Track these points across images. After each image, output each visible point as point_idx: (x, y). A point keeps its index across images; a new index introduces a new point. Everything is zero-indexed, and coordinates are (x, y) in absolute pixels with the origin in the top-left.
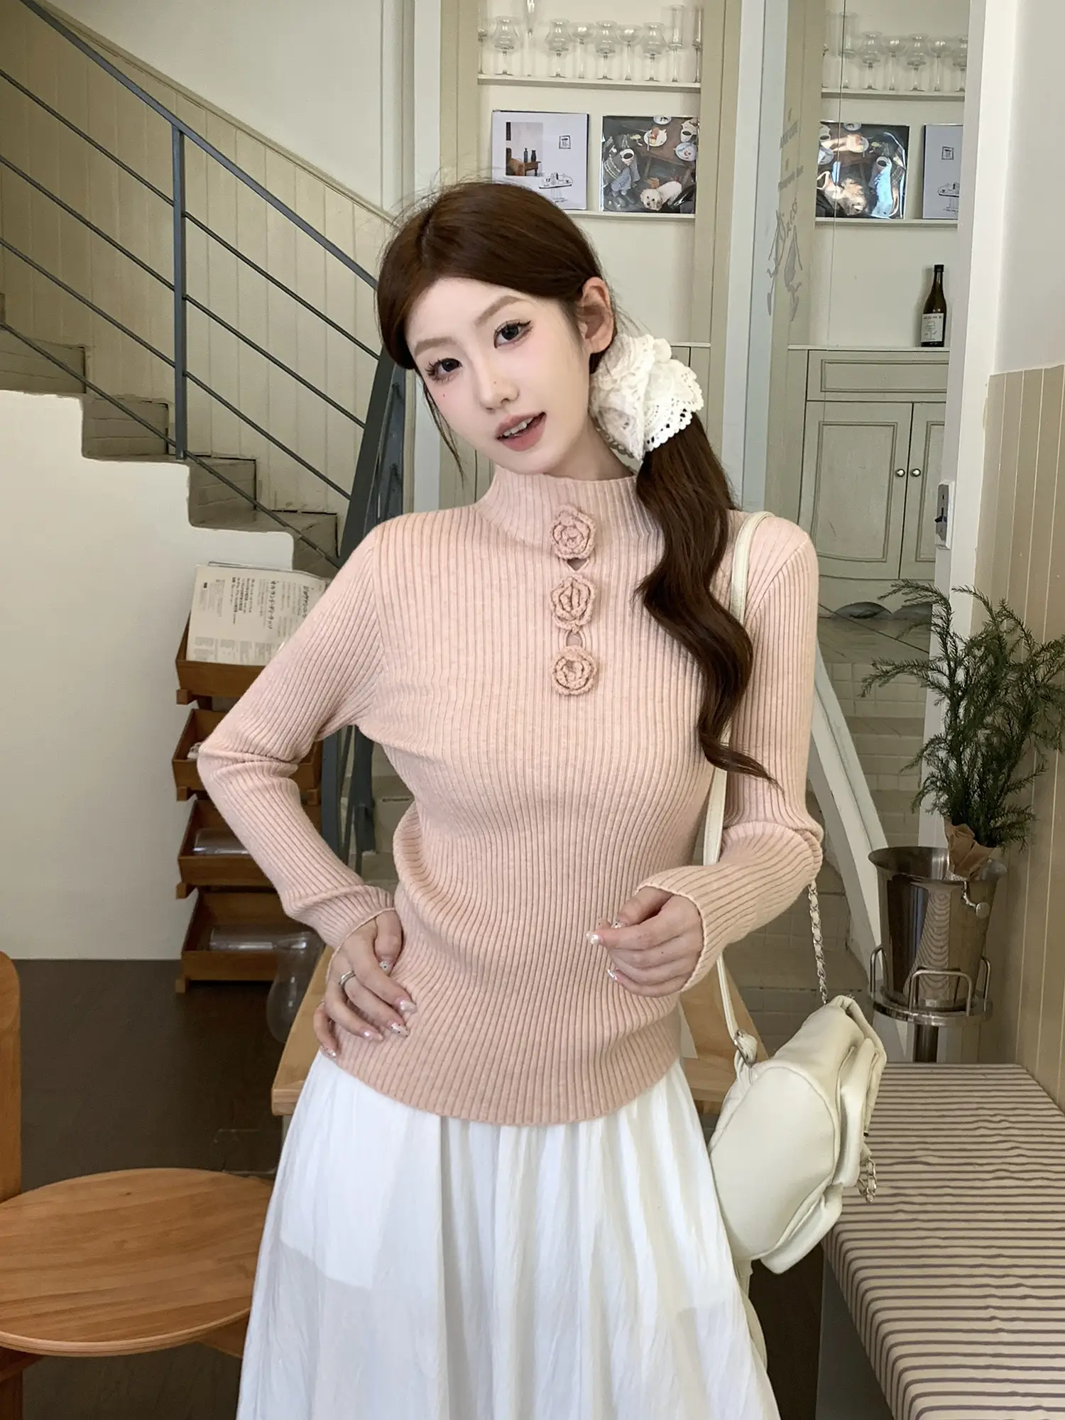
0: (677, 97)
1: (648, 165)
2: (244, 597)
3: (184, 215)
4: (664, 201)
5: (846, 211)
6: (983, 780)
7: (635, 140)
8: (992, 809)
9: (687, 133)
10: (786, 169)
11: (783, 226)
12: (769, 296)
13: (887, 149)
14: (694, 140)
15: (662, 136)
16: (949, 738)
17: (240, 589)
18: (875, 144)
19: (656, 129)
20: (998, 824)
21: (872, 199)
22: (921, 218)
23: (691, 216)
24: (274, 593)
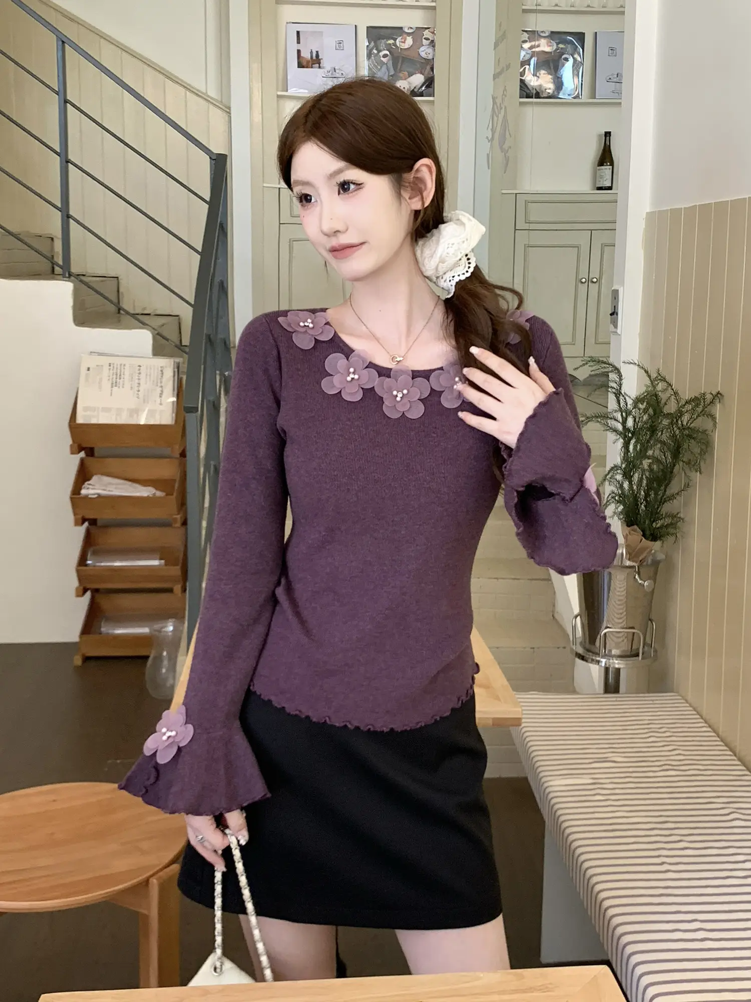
0: (419, 12)
1: (400, 61)
2: (118, 378)
3: (66, 101)
4: (412, 88)
5: (540, 94)
6: (647, 495)
7: (390, 44)
8: (654, 514)
9: (427, 39)
10: (498, 65)
11: (497, 107)
12: (488, 155)
13: (569, 48)
14: (432, 43)
15: (409, 41)
16: (624, 466)
17: (115, 371)
18: (561, 46)
19: (405, 36)
20: (658, 525)
21: (559, 85)
22: (595, 98)
23: (431, 98)
24: (140, 373)
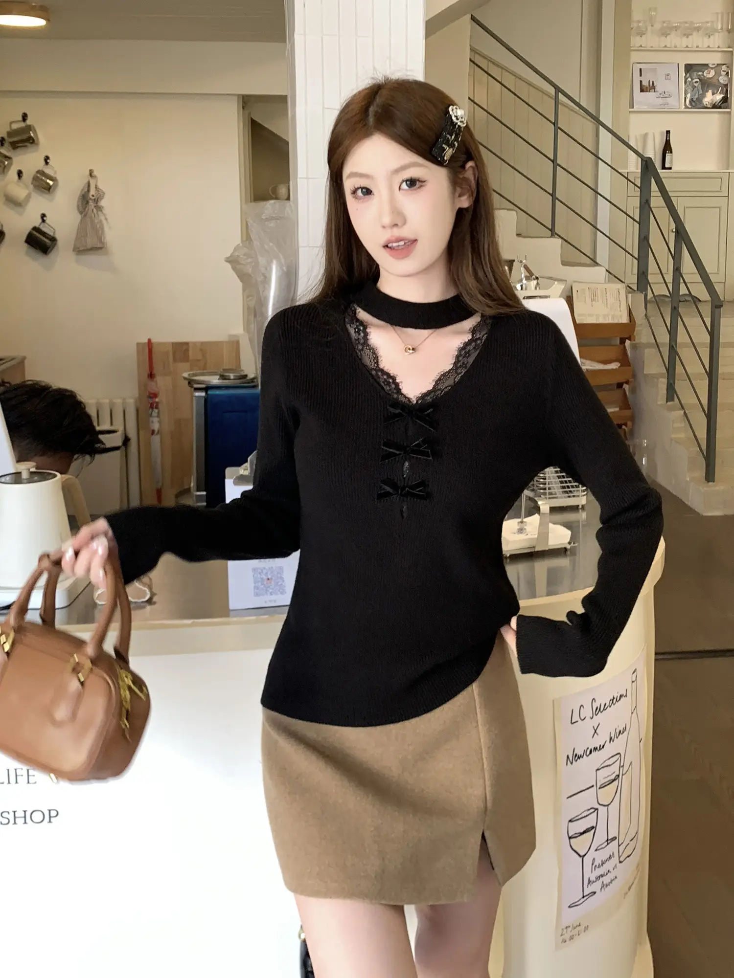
0: (719, 54)
1: (706, 86)
4: (714, 102)
7: (700, 75)
9: (724, 71)
14: (727, 74)
15: (712, 73)
19: (710, 69)
23: (728, 110)
